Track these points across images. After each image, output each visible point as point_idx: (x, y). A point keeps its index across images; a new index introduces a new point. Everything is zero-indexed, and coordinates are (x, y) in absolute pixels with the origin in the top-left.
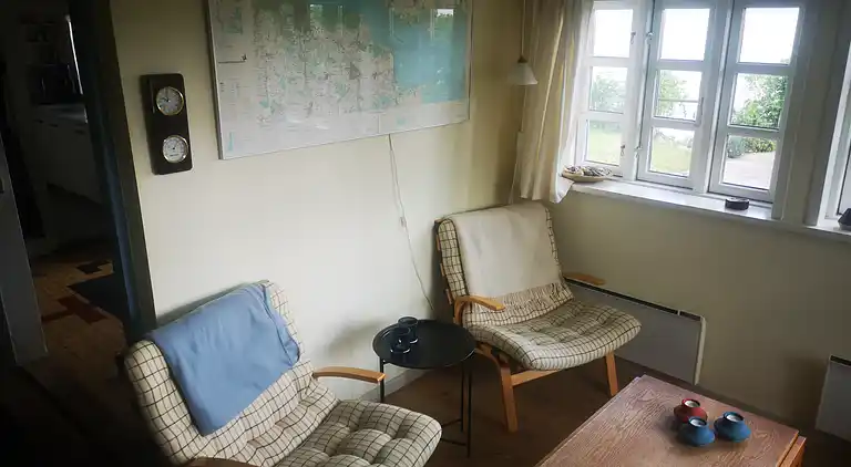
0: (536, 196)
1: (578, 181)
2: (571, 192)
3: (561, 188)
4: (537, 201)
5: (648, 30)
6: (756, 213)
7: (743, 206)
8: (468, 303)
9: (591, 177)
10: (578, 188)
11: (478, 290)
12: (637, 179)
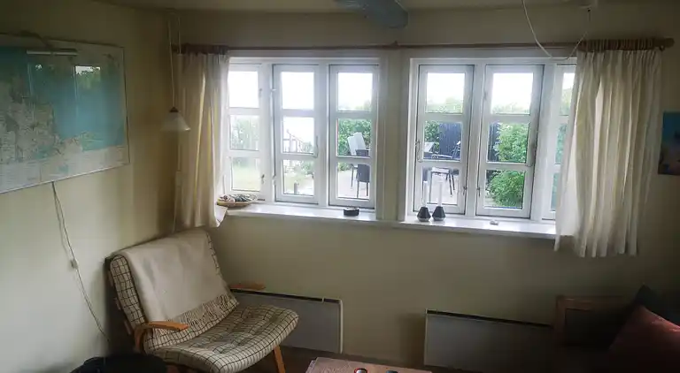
0: (198, 223)
1: (230, 207)
2: (226, 216)
3: (218, 214)
4: (199, 227)
5: (271, 87)
6: (364, 217)
7: (355, 213)
8: (148, 329)
9: (241, 202)
10: (232, 212)
11: (157, 316)
12: (276, 201)
